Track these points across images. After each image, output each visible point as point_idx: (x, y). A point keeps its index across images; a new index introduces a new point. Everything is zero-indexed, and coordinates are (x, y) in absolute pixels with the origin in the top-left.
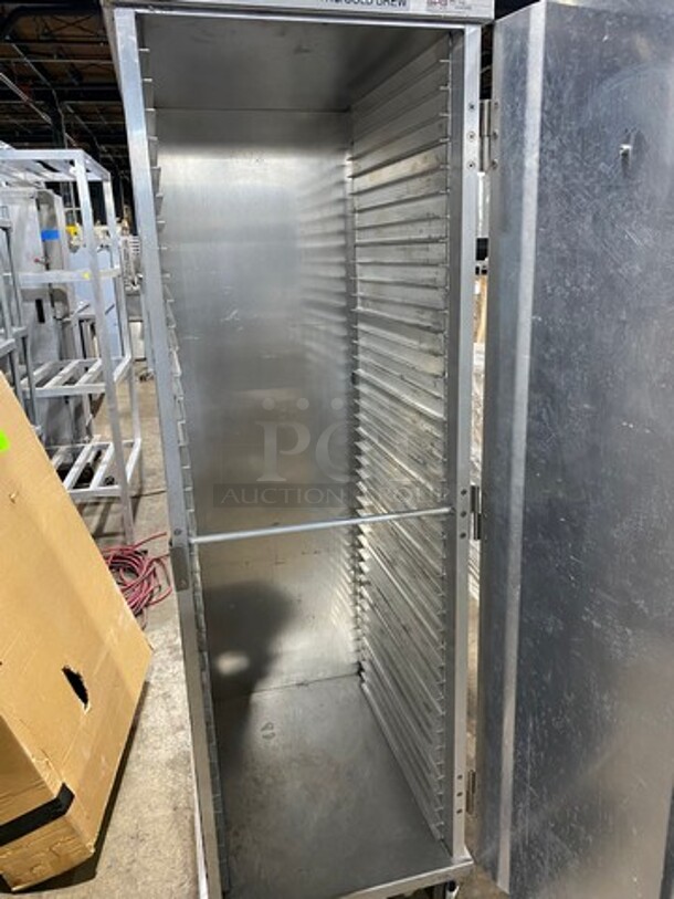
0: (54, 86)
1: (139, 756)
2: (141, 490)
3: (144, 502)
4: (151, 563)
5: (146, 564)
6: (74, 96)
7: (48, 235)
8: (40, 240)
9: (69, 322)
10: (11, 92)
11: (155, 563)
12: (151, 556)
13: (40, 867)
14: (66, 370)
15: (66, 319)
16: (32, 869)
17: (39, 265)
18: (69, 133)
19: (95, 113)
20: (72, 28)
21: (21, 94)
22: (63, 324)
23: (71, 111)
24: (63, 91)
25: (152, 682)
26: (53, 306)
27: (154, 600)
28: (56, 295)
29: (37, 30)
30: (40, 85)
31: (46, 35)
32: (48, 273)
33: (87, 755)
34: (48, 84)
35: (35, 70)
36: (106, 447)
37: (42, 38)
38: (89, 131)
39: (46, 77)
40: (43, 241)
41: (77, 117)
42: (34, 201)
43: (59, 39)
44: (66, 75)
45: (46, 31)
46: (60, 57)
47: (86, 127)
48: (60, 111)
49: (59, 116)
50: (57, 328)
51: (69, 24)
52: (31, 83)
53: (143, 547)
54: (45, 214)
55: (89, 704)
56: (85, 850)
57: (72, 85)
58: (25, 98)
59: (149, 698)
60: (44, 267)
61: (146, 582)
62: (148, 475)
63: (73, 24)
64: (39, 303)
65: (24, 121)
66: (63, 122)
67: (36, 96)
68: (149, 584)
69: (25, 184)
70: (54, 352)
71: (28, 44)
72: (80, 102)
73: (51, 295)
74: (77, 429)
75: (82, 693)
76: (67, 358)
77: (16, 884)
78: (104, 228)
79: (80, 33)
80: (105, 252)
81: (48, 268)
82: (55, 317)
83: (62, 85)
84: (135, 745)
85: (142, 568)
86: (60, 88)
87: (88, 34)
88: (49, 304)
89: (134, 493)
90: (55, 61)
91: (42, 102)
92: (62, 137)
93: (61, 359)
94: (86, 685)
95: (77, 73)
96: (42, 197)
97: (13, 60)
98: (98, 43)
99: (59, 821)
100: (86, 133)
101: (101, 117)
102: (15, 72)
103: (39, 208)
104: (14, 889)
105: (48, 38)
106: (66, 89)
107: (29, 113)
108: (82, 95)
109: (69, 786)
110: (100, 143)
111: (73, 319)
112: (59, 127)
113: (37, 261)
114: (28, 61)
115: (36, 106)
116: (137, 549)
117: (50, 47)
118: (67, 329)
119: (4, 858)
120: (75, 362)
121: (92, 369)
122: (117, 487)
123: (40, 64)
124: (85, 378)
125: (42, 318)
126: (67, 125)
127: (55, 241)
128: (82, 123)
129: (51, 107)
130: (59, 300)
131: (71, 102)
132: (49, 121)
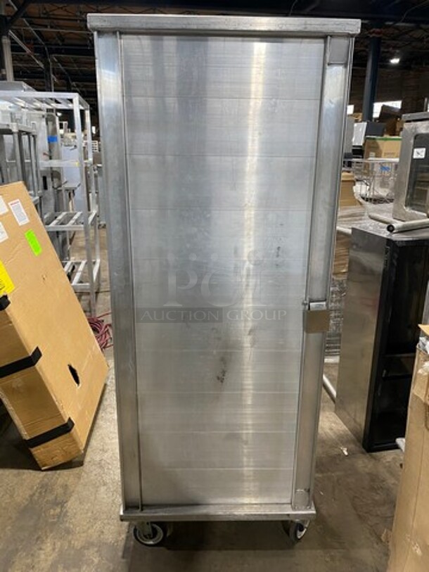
0: (46, 44)
1: (102, 417)
2: (99, 289)
3: (101, 295)
4: (106, 327)
5: (104, 327)
6: (58, 51)
7: (52, 139)
8: (47, 142)
9: (61, 190)
10: (20, 47)
11: (108, 327)
12: (105, 324)
13: (57, 458)
14: (60, 217)
15: (59, 189)
16: (52, 459)
17: (45, 156)
18: (54, 74)
19: (71, 62)
20: (60, 10)
21: (25, 48)
22: (58, 192)
23: (56, 60)
24: (51, 48)
25: (108, 383)
26: (52, 180)
27: (108, 345)
28: (54, 174)
29: (39, 11)
30: (39, 44)
31: (44, 14)
32: (50, 161)
33: (80, 408)
34: (43, 43)
35: (35, 34)
36: (79, 264)
37: (42, 16)
38: (66, 73)
39: (42, 39)
40: (49, 142)
41: (59, 64)
42: (44, 119)
43: (52, 16)
44: (54, 38)
45: (45, 12)
46: (52, 27)
47: (64, 71)
48: (49, 60)
49: (49, 63)
50: (54, 193)
51: (59, 8)
52: (32, 42)
53: (102, 318)
54: (51, 127)
55: (80, 385)
56: (79, 451)
57: (59, 45)
58: (28, 51)
59: (107, 391)
60: (48, 158)
61: (104, 336)
62: (103, 281)
63: (62, 8)
64: (45, 179)
65: (25, 65)
66: (51, 67)
67: (36, 50)
68: (105, 337)
69: (39, 109)
70: (52, 207)
71: (33, 20)
72: (62, 56)
73: (52, 174)
74: (63, 251)
75: (77, 380)
76: (60, 211)
77: (44, 466)
78: (73, 134)
79: (65, 13)
81: (51, 158)
82: (53, 187)
83: (50, 44)
84: (101, 412)
85: (101, 328)
86: (49, 46)
87: (70, 14)
88: (50, 179)
89: (95, 291)
90: (49, 29)
91: (38, 54)
92: (50, 76)
93: (56, 211)
94: (79, 375)
95: (61, 37)
96: (49, 117)
97: (22, 28)
98: (77, 20)
99: (67, 435)
100: (64, 74)
101: (75, 65)
102: (24, 35)
103: (47, 124)
104: (43, 468)
105: (46, 16)
106: (53, 47)
107: (30, 60)
108: (63, 51)
109: (72, 419)
110: (73, 81)
111: (63, 189)
112: (48, 70)
113: (45, 154)
114: (32, 29)
115: (35, 56)
116: (99, 319)
117: (46, 22)
118: (60, 194)
119: (38, 452)
120: (64, 213)
121: (75, 217)
122: (88, 284)
123: (39, 31)
124: (72, 222)
125: (45, 187)
126: (53, 69)
127: (55, 143)
128: (61, 67)
129: (44, 58)
130: (56, 177)
131: (56, 55)
132: (42, 66)
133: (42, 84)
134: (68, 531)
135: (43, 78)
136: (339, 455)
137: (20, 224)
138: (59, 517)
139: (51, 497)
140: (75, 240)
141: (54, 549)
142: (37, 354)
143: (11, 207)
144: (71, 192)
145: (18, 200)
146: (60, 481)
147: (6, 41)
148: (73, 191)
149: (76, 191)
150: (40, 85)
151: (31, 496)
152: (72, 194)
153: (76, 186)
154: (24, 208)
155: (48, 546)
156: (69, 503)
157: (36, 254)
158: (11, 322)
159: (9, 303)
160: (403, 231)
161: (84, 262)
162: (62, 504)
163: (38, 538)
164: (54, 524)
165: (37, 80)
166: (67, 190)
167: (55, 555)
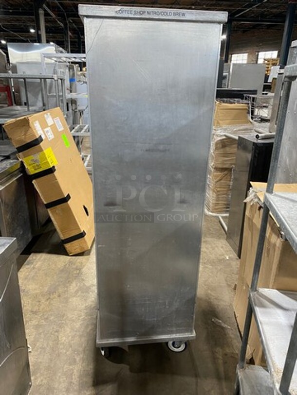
0: (66, 12)
6: (73, 16)
7: (72, 80)
8: (69, 81)
9: (76, 112)
13: (77, 250)
14: (76, 128)
15: (76, 110)
16: (75, 250)
17: (68, 91)
18: (70, 31)
21: (52, 14)
23: (71, 21)
26: (72, 105)
28: (73, 102)
30: (61, 11)
32: (71, 94)
33: (89, 227)
34: (64, 11)
35: (59, 5)
36: (87, 156)
38: (78, 30)
39: (63, 8)
41: (73, 24)
42: (68, 68)
44: (71, 7)
47: (77, 29)
48: (67, 22)
49: (67, 24)
50: (72, 113)
54: (71, 73)
55: (89, 216)
56: (88, 248)
57: (74, 11)
58: (54, 16)
64: (67, 104)
67: (58, 15)
70: (72, 121)
72: (76, 18)
73: (71, 102)
75: (87, 214)
76: (76, 124)
77: (71, 253)
80: (85, 84)
81: (71, 92)
82: (72, 109)
83: (68, 11)
86: (68, 13)
91: (60, 18)
92: (67, 33)
95: (76, 6)
96: (71, 67)
99: (82, 239)
100: (76, 30)
102: (51, 6)
103: (69, 71)
104: (70, 255)
106: (70, 13)
107: (54, 22)
108: (76, 15)
109: (85, 231)
111: (77, 110)
112: (66, 28)
113: (68, 89)
115: (58, 19)
118: (76, 114)
119: (68, 246)
120: (78, 126)
121: (85, 128)
122: (91, 168)
123: (61, 3)
124: (83, 131)
125: (68, 110)
126: (69, 27)
127: (74, 83)
128: (75, 26)
129: (63, 20)
130: (74, 103)
131: (72, 18)
132: (62, 25)
133: (62, 37)
134: (83, 280)
135: (62, 33)
136: (224, 259)
137: (59, 130)
138: (78, 274)
139: (74, 267)
140: (83, 143)
141: (77, 286)
142: (68, 197)
143: (55, 121)
144: (81, 112)
145: (57, 118)
146: (78, 261)
147: (41, 12)
148: (83, 112)
149: (84, 112)
150: (61, 38)
151: (65, 266)
152: (82, 114)
153: (84, 108)
154: (61, 122)
155: (74, 284)
156: (83, 270)
157: (67, 147)
158: (56, 179)
159: (55, 170)
160: (263, 138)
161: (89, 156)
162: (80, 270)
163: (69, 282)
164: (76, 277)
165: (59, 34)
166: (79, 111)
167: (77, 288)
